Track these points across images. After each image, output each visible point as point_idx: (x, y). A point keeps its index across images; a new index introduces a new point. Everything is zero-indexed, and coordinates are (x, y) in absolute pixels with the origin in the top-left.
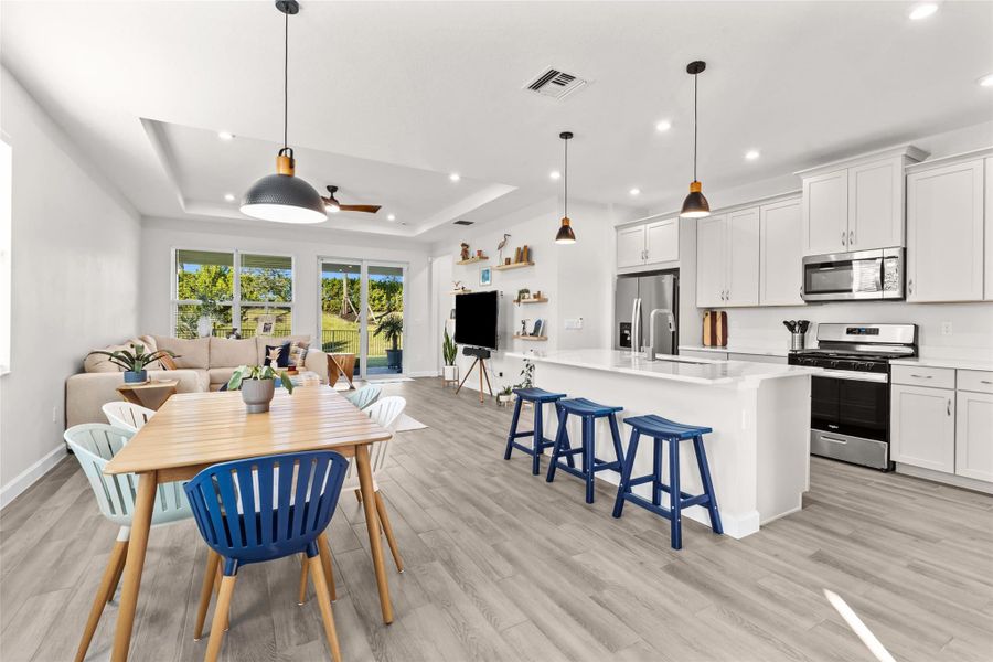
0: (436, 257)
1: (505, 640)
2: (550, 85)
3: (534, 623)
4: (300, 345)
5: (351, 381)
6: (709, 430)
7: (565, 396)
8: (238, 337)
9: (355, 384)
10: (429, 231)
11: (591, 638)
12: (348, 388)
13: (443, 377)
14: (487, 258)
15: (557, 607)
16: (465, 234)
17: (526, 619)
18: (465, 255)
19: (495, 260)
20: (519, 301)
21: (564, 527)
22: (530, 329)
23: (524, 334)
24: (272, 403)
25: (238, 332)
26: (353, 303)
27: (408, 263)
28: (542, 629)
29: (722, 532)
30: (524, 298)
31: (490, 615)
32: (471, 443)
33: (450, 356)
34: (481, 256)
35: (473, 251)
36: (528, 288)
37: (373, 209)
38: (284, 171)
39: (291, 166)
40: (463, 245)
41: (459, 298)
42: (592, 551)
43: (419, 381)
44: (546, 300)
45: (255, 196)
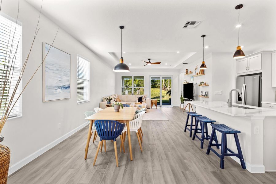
0: (181, 73)
1: (153, 173)
2: (189, 26)
3: (162, 172)
4: (144, 97)
5: (156, 106)
6: (240, 132)
7: (201, 115)
8: (133, 95)
9: (157, 107)
10: (177, 67)
11: (174, 180)
12: (156, 108)
13: (181, 107)
14: (192, 73)
15: (171, 170)
16: (186, 67)
17: (161, 170)
18: (187, 72)
19: (194, 74)
20: (200, 86)
21: (188, 153)
22: (204, 94)
23: (202, 96)
24: (119, 110)
25: (133, 94)
26: (166, 86)
27: (172, 75)
28: (163, 174)
29: (246, 169)
30: (201, 85)
31: (153, 166)
32: (178, 126)
33: (182, 101)
34: (191, 72)
35: (189, 71)
36: (203, 82)
37: (159, 63)
38: (121, 62)
39: (122, 60)
40: (186, 69)
41: (184, 85)
42: (192, 161)
43: (175, 107)
44: (208, 85)
45: (116, 68)
